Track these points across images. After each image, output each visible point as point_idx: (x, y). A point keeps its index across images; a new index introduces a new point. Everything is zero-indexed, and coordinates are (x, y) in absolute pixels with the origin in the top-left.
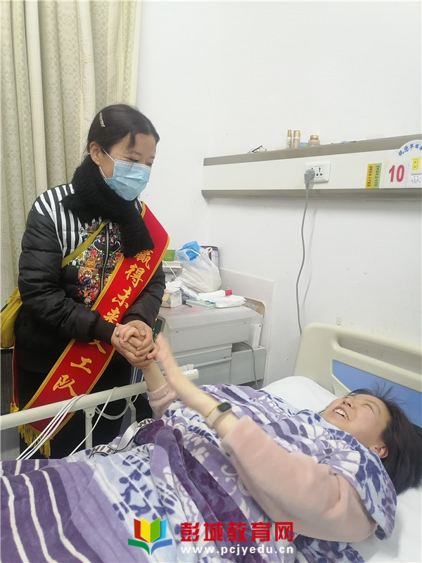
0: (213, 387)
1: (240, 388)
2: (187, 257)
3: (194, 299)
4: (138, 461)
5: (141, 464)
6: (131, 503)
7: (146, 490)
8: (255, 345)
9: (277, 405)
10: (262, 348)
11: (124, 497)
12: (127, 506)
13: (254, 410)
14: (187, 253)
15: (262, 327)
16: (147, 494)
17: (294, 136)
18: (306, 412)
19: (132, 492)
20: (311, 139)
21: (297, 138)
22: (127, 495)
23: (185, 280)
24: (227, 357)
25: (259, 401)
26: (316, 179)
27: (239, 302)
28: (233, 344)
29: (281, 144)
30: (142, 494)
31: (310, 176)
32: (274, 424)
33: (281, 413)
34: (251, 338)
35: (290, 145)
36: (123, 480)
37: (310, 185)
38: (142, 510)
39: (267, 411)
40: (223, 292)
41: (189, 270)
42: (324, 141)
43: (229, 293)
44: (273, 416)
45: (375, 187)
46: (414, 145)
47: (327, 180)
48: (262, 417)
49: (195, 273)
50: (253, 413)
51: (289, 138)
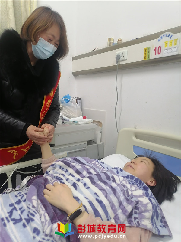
0: (70, 158)
1: (83, 158)
2: (65, 102)
3: (68, 121)
4: (23, 194)
5: (23, 196)
6: (12, 217)
7: (22, 210)
8: (98, 142)
9: (101, 165)
10: (102, 143)
11: (9, 214)
12: (9, 219)
13: (88, 167)
14: (65, 100)
15: (101, 133)
16: (22, 212)
17: (111, 41)
18: (116, 168)
19: (14, 211)
20: (118, 40)
21: (112, 41)
22: (11, 213)
23: (64, 113)
24: (85, 147)
25: (91, 164)
26: (121, 59)
27: (89, 121)
28: (87, 141)
29: (105, 45)
30: (19, 212)
31: (118, 58)
32: (98, 175)
33: (103, 169)
34: (96, 138)
35: (109, 45)
36: (11, 205)
37: (118, 63)
38: (18, 221)
39: (95, 168)
40: (82, 117)
41: (66, 108)
42: (124, 41)
43: (85, 118)
44: (98, 170)
45: (148, 59)
46: (165, 35)
47: (126, 59)
48: (92, 171)
49: (69, 109)
50: (87, 169)
51: (109, 42)
